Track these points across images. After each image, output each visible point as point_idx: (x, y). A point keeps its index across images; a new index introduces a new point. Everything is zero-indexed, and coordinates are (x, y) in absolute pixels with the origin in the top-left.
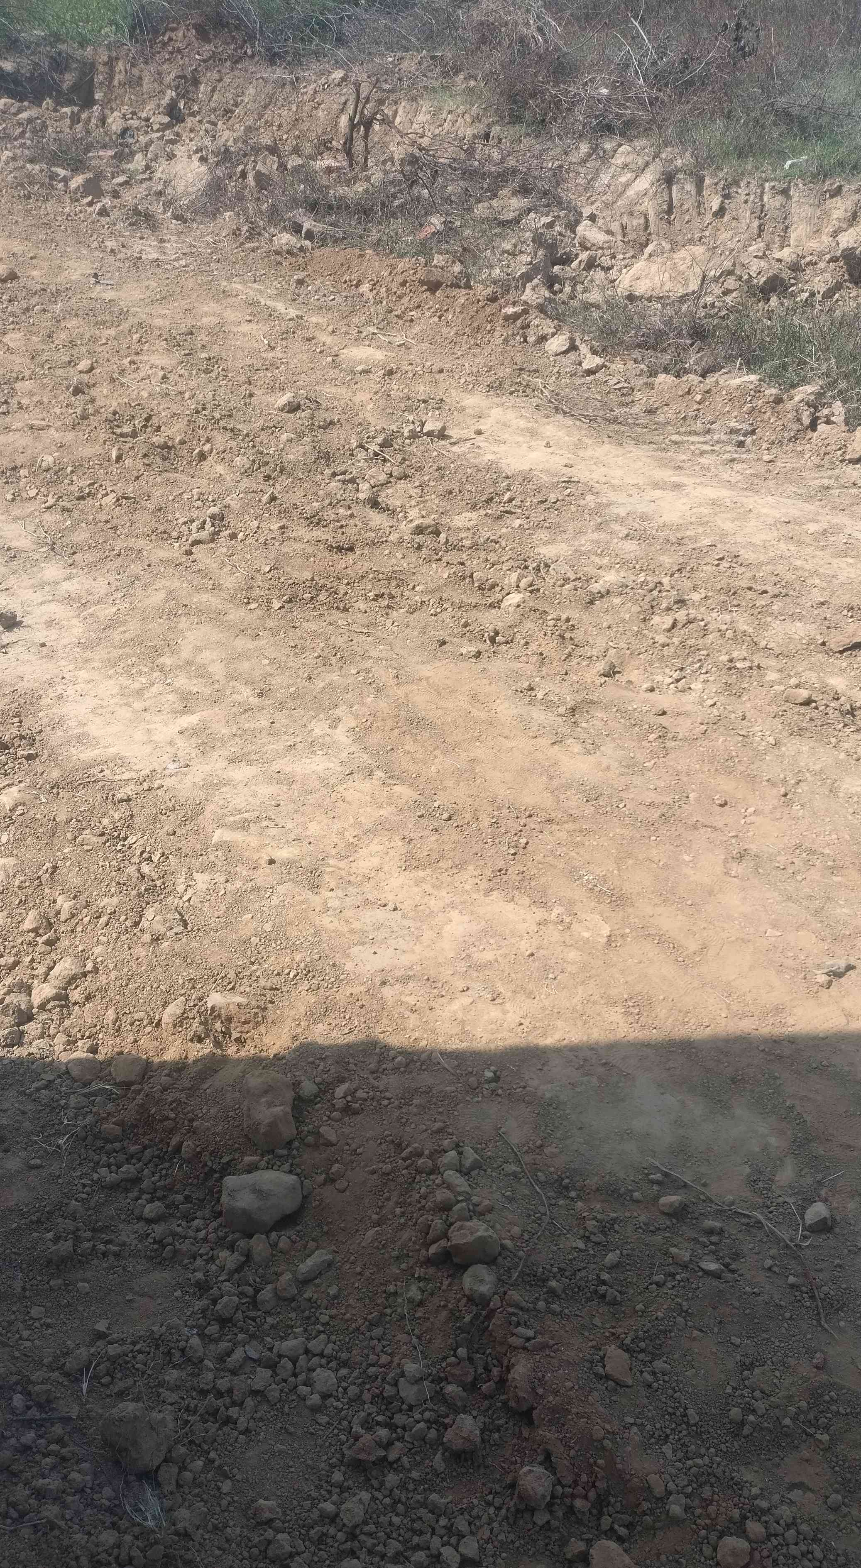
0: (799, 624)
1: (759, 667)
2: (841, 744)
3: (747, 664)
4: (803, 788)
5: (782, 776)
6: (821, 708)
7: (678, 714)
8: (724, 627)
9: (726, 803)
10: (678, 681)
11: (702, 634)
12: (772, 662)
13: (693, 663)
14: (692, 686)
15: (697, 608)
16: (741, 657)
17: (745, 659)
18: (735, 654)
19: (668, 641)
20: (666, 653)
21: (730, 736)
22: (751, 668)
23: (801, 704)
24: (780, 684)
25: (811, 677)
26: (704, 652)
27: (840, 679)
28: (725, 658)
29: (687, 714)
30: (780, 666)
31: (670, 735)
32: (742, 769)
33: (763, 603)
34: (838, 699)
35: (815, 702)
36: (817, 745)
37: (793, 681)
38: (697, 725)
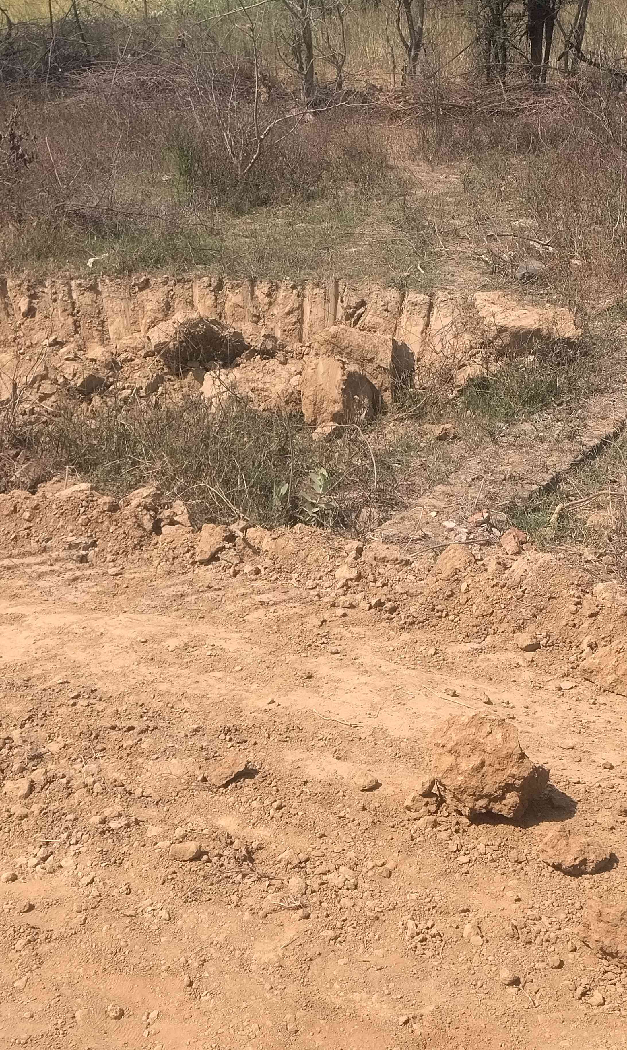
0: (174, 761)
1: (137, 822)
2: (244, 901)
3: (123, 821)
4: (210, 967)
5: (182, 960)
6: (214, 860)
7: (49, 905)
8: (90, 780)
9: (122, 1013)
10: (45, 859)
11: (65, 794)
12: (152, 812)
13: (59, 833)
14: (63, 863)
15: (57, 761)
16: (116, 813)
17: (120, 815)
18: (107, 812)
19: (25, 811)
20: (25, 827)
21: (115, 918)
22: (128, 825)
23: (191, 860)
24: (165, 838)
25: (198, 821)
26: (71, 817)
27: (230, 818)
28: (96, 819)
29: (59, 902)
30: (161, 815)
31: (42, 937)
32: (134, 961)
33: (130, 742)
34: (232, 843)
35: (206, 853)
36: (215, 908)
37: (179, 832)
38: (74, 914)
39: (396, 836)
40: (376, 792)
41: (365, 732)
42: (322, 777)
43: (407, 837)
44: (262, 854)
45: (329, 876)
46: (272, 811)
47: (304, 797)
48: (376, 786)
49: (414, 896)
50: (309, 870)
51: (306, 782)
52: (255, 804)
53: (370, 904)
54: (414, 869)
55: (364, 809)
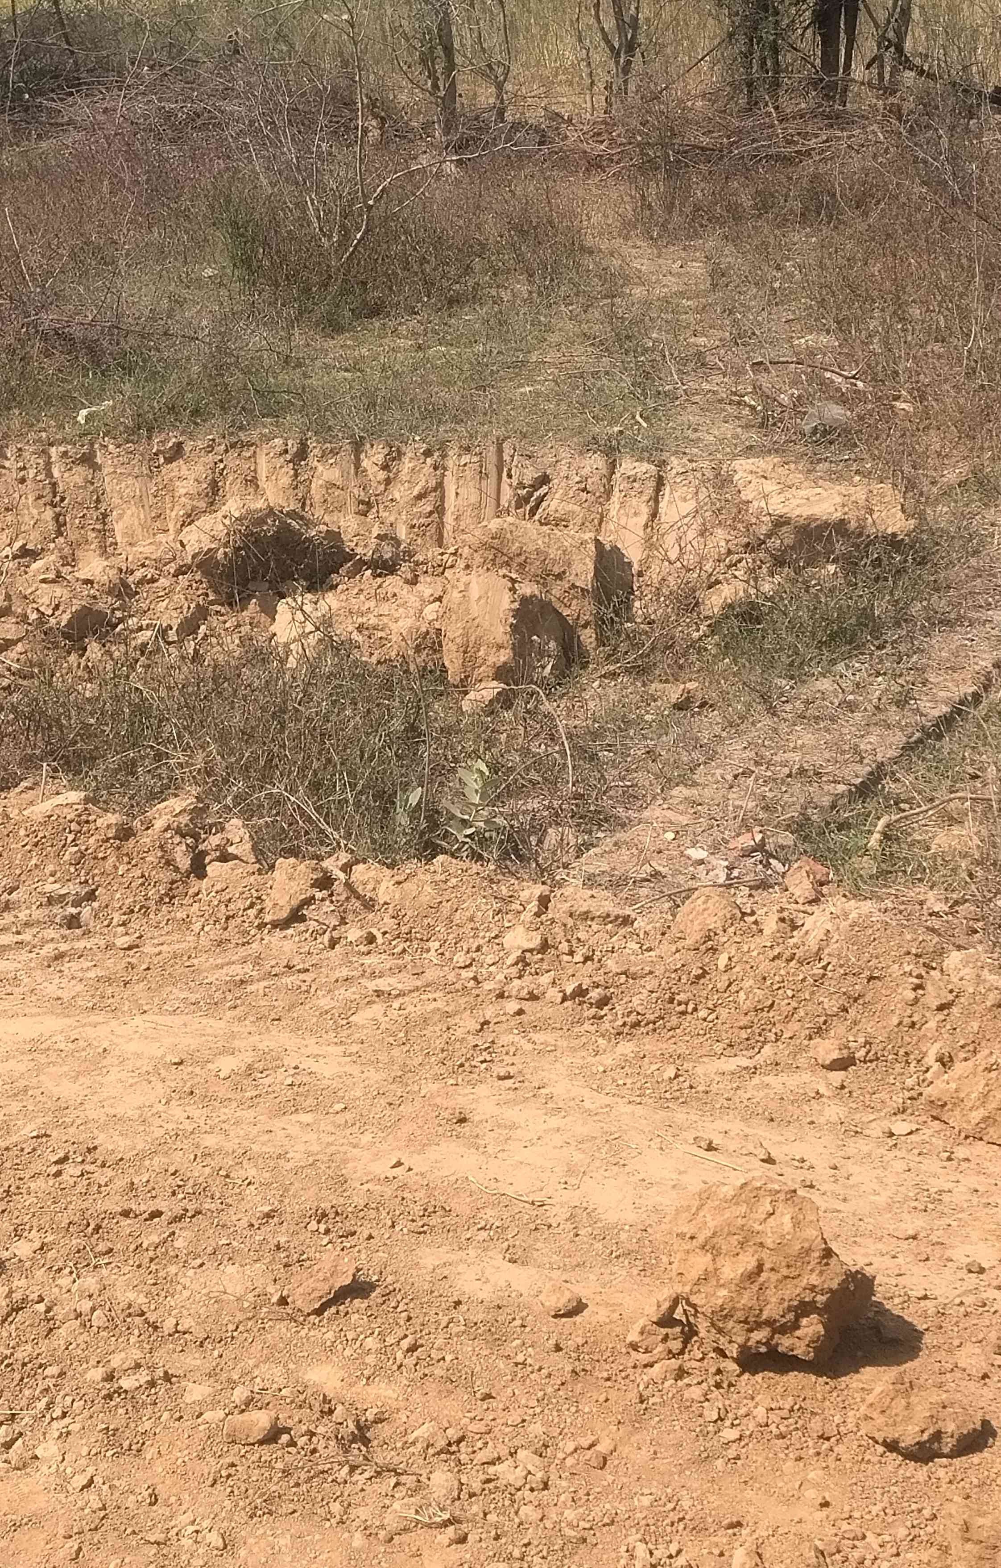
0: (230, 1269)
1: (167, 1377)
2: (353, 1513)
3: (143, 1377)
6: (301, 1441)
8: (85, 1306)
10: (8, 1446)
11: (43, 1330)
12: (192, 1360)
13: (34, 1399)
14: (39, 1452)
15: (27, 1274)
16: (130, 1363)
17: (138, 1366)
18: (116, 1361)
21: (129, 1548)
22: (152, 1384)
23: (261, 1443)
24: (215, 1404)
25: (272, 1375)
26: (53, 1370)
27: (327, 1369)
28: (96, 1374)
29: (34, 1521)
30: (209, 1365)
33: (155, 1239)
34: (331, 1412)
35: (287, 1430)
36: (304, 1527)
37: (240, 1394)
38: (60, 1541)
39: (613, 1395)
40: (578, 1319)
41: (557, 1214)
42: (486, 1293)
43: (633, 1396)
44: (384, 1431)
45: (499, 1468)
46: (399, 1355)
47: (454, 1329)
48: (577, 1309)
49: (646, 1501)
50: (464, 1457)
51: (458, 1303)
52: (371, 1343)
53: (570, 1515)
54: (645, 1454)
55: (558, 1348)
